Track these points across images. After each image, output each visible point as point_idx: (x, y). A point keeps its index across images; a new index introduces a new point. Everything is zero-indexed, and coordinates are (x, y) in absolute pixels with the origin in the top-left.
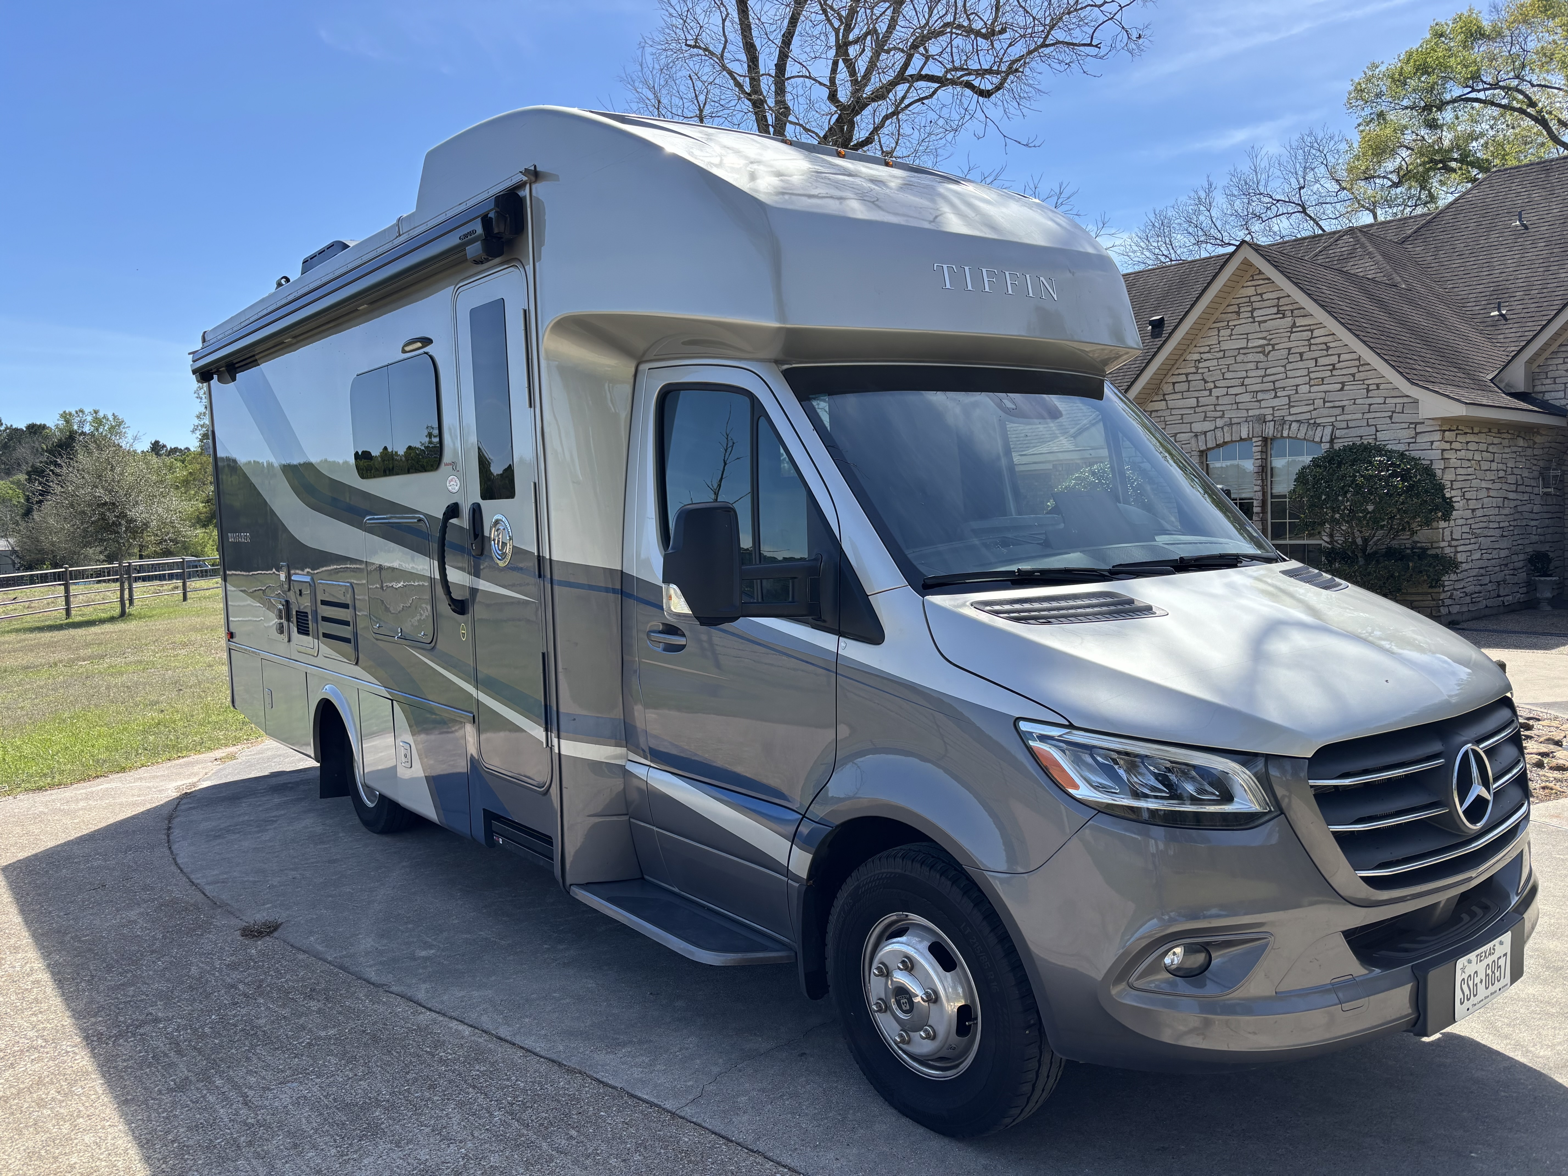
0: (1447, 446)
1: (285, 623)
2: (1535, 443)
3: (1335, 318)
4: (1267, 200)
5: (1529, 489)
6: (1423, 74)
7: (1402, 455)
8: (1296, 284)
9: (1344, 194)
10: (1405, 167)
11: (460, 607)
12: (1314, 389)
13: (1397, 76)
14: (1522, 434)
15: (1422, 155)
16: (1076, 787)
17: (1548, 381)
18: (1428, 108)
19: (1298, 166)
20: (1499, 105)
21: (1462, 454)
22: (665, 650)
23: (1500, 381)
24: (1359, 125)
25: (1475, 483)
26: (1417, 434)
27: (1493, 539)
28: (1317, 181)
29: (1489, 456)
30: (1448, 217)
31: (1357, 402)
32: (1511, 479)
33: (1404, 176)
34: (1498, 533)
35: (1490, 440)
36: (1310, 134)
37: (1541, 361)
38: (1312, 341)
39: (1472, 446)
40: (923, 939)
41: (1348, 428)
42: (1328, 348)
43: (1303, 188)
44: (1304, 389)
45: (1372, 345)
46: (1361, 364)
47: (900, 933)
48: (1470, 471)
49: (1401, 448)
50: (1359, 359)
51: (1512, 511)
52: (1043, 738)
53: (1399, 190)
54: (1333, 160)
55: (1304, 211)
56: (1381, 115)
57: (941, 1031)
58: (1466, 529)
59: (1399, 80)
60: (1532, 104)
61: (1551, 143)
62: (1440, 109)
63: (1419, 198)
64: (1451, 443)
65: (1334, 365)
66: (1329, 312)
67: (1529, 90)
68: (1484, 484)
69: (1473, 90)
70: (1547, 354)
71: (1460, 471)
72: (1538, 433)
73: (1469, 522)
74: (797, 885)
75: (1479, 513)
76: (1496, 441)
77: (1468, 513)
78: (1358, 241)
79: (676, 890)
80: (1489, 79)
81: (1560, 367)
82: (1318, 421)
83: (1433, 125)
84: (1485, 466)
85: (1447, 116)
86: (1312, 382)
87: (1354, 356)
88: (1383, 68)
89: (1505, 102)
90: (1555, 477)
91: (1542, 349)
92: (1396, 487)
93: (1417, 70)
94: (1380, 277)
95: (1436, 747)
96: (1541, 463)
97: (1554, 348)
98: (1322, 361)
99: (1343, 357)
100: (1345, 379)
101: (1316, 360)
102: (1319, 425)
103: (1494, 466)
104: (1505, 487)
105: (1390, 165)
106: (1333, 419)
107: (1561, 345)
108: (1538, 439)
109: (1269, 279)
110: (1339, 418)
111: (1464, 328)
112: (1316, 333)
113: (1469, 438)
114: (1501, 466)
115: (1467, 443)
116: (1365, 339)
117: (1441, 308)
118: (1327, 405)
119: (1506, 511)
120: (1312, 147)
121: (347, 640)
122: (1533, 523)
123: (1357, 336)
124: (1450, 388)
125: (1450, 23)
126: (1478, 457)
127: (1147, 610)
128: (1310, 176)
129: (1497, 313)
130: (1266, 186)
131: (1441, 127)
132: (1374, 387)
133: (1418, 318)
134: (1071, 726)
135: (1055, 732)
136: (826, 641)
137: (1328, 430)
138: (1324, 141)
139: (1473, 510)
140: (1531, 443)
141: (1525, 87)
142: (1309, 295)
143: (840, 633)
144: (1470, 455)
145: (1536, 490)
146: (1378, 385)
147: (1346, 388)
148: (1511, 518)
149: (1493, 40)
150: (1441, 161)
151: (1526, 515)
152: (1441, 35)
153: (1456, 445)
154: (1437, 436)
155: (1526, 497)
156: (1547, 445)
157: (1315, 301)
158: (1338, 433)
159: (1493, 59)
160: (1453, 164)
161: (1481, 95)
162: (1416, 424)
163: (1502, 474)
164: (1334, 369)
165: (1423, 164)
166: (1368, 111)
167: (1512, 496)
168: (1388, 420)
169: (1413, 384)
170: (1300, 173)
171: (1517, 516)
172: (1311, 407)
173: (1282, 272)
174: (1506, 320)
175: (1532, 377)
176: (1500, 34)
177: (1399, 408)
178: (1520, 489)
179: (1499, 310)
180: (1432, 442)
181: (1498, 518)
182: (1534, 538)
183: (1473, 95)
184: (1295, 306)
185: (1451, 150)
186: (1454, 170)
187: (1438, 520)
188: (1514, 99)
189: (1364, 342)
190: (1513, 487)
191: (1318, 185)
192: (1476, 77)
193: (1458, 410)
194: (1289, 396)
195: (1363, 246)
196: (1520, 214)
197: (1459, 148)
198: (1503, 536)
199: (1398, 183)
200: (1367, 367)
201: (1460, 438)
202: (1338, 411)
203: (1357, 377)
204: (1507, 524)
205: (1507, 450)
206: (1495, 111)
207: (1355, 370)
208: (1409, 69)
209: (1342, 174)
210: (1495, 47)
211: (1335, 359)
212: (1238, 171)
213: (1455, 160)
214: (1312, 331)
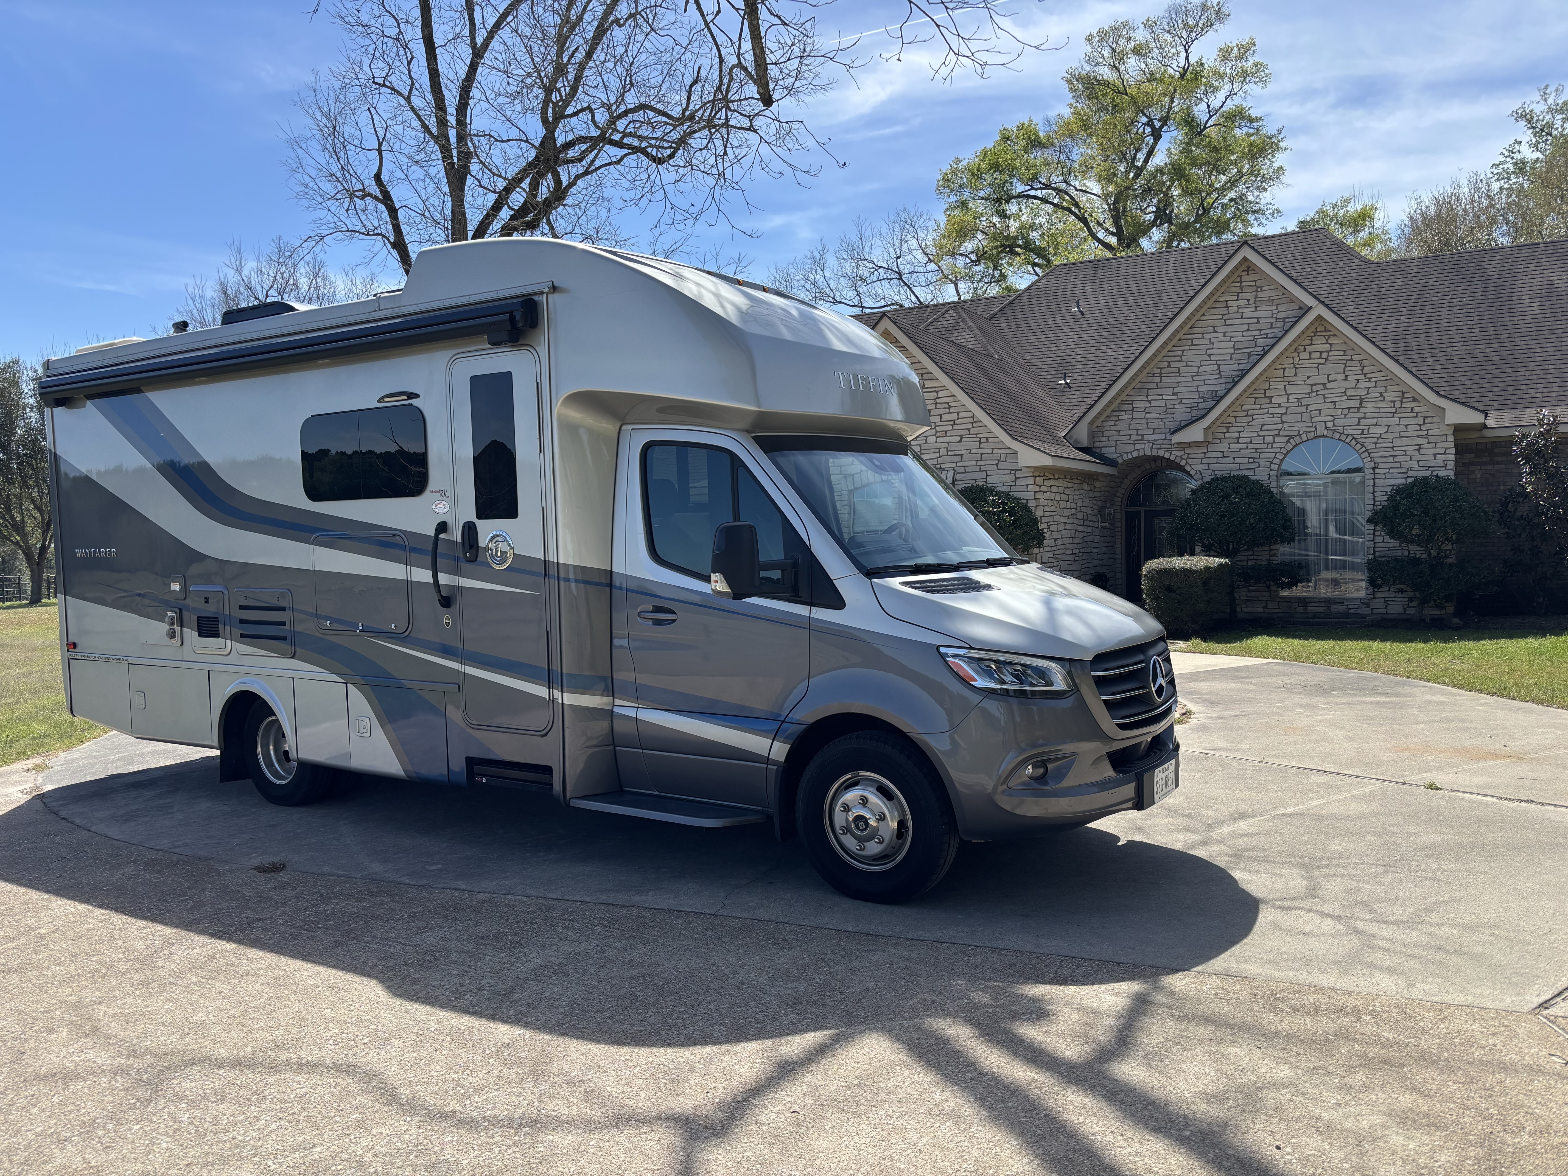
0: (1037, 489)
1: (177, 629)
2: (1095, 487)
3: (956, 383)
4: (871, 266)
5: (1091, 524)
6: (995, 171)
7: (1007, 495)
8: (926, 353)
9: (932, 266)
10: (981, 248)
11: (446, 602)
12: (939, 440)
13: (975, 170)
14: (1087, 480)
15: (996, 239)
16: (976, 681)
17: (1104, 439)
18: (998, 200)
19: (895, 237)
20: (1051, 203)
21: (1047, 495)
22: (654, 624)
23: (1071, 438)
24: (947, 210)
25: (1057, 518)
26: (1016, 478)
27: (1069, 563)
28: (910, 252)
29: (1064, 497)
30: (1025, 299)
31: (973, 451)
32: (1080, 515)
33: (981, 256)
34: (1071, 558)
35: (1066, 484)
36: (904, 211)
37: (1098, 423)
38: (938, 401)
39: (1054, 489)
40: (871, 786)
41: (965, 472)
42: (950, 407)
43: (899, 257)
44: (932, 439)
45: (984, 406)
46: (974, 420)
47: (856, 784)
48: (1053, 508)
49: (1005, 489)
50: (973, 417)
51: (1081, 541)
52: (954, 656)
53: (977, 268)
54: (923, 236)
55: (901, 279)
56: (964, 204)
57: (887, 838)
58: (1051, 555)
59: (976, 174)
60: (1077, 205)
61: (1090, 238)
62: (1008, 201)
63: (993, 276)
64: (1040, 486)
65: (954, 421)
66: (952, 379)
67: (1074, 193)
68: (1062, 520)
69: (1032, 188)
70: (1102, 418)
71: (1047, 509)
72: (1097, 479)
73: (1053, 549)
74: (775, 767)
75: (1059, 542)
76: (1070, 485)
77: (1052, 542)
78: (960, 316)
79: (657, 793)
80: (1043, 180)
81: (1112, 428)
82: (943, 466)
83: (1003, 215)
84: (1063, 505)
85: (1012, 208)
86: (938, 435)
87: (970, 414)
88: (965, 163)
89: (1056, 201)
90: (1110, 514)
91: (1100, 414)
92: (1005, 520)
93: (991, 167)
94: (978, 348)
95: (1141, 657)
96: (1099, 503)
97: (1108, 413)
98: (945, 417)
99: (961, 415)
100: (963, 433)
101: (941, 416)
102: (943, 469)
103: (1069, 505)
104: (1076, 521)
105: (969, 246)
106: (954, 465)
107: (1113, 411)
108: (1097, 484)
109: (904, 347)
110: (959, 464)
111: (1041, 393)
112: (941, 394)
113: (1052, 482)
114: (1073, 505)
115: (1051, 486)
116: (978, 401)
117: (1024, 376)
118: (950, 453)
119: (1077, 541)
120: (906, 222)
121: (283, 639)
122: (1095, 550)
123: (972, 398)
124: (1040, 443)
125: (1015, 130)
126: (1058, 498)
127: (989, 587)
128: (905, 247)
129: (1063, 382)
130: (870, 253)
131: (1009, 217)
132: (985, 440)
133: (1009, 384)
134: (971, 648)
135: (961, 652)
136: (801, 610)
137: (951, 474)
138: (916, 218)
139: (1056, 540)
140: (1092, 487)
141: (1071, 190)
142: (936, 363)
143: (812, 604)
144: (1052, 496)
145: (1096, 525)
146: (987, 439)
147: (964, 440)
148: (1080, 546)
149: (1047, 148)
150: (1009, 246)
151: (1090, 544)
152: (1008, 139)
153: (1044, 488)
154: (1031, 481)
155: (1090, 530)
156: (1103, 489)
157: (941, 368)
158: (958, 476)
159: (1047, 164)
160: (1017, 249)
161: (1039, 193)
162: (1016, 470)
163: (1074, 511)
164: (955, 424)
165: (996, 248)
166: (953, 199)
167: (1080, 528)
168: (995, 467)
169: (1014, 438)
170: (897, 244)
171: (1084, 545)
172: (938, 455)
173: (915, 343)
174: (1070, 387)
175: (1092, 435)
176: (1052, 144)
177: (1003, 458)
178: (1086, 523)
179: (1065, 380)
180: (1027, 485)
181: (1072, 546)
182: (1096, 562)
183: (1032, 193)
184: (925, 371)
185: (1016, 238)
186: (1019, 255)
187: (1032, 547)
188: (1064, 200)
189: (978, 404)
190: (1081, 522)
191: (910, 256)
192: (1035, 178)
193: (1046, 461)
194: (920, 445)
195: (964, 321)
196: (1078, 302)
197: (1023, 238)
198: (1075, 560)
199: (976, 261)
200: (979, 424)
201: (1046, 483)
202: (958, 458)
203: (973, 431)
204: (1077, 551)
205: (1077, 493)
206: (1049, 208)
207: (970, 426)
208: (984, 166)
209: (932, 250)
210: (1047, 153)
211: (955, 416)
212: (847, 237)
213: (1020, 246)
214: (937, 392)
